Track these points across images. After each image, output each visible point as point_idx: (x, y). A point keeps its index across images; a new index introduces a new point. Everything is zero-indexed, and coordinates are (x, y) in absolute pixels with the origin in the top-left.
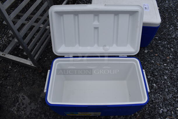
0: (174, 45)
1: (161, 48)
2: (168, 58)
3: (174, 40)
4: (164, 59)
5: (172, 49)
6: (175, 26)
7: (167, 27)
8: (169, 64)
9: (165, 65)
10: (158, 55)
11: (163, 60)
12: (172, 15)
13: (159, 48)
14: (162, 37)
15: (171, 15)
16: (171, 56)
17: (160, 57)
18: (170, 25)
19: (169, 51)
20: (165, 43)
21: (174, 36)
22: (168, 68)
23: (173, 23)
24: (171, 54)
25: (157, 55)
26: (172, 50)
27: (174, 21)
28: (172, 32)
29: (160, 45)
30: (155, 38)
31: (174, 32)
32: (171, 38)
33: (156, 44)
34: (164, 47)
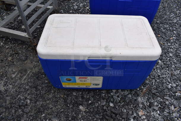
1: (164, 31)
2: (171, 38)
3: (176, 24)
5: (174, 31)
6: (175, 14)
7: (168, 14)
9: (169, 44)
10: (161, 36)
11: (167, 40)
12: (172, 5)
14: (163, 22)
16: (174, 37)
17: (163, 37)
18: (170, 13)
19: (172, 33)
20: (167, 26)
21: (175, 21)
22: (173, 47)
23: (174, 11)
24: (174, 35)
25: (159, 36)
28: (173, 19)
30: (156, 22)
31: (175, 18)
32: (172, 23)
34: (167, 29)
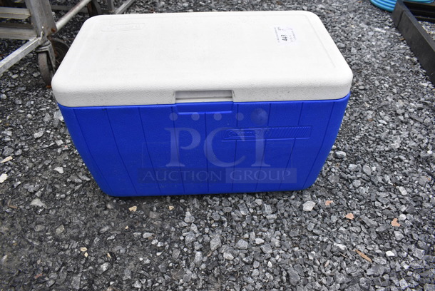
0: (405, 175)
4: (382, 229)
8: (405, 248)
13: (355, 188)
15: (374, 84)
26: (404, 192)
27: (387, 100)
29: (358, 179)
33: (341, 177)
